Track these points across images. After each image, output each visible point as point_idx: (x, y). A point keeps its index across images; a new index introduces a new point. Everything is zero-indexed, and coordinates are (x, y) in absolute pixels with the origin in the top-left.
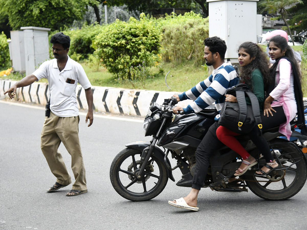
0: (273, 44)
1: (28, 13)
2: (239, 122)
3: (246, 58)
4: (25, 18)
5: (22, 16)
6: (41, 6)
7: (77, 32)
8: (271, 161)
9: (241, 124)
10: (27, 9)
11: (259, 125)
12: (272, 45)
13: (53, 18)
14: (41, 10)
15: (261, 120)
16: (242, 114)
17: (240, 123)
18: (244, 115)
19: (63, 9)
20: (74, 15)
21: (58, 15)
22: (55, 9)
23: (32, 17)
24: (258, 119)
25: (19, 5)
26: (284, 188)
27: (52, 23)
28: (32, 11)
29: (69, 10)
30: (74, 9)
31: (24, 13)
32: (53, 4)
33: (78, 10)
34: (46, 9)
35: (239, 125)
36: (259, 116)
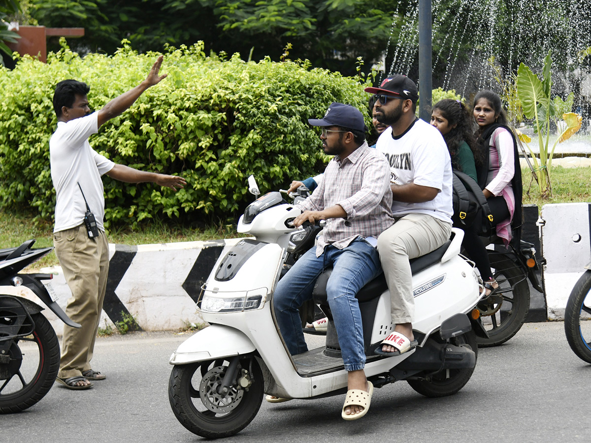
0: (486, 103)
2: (461, 212)
3: (442, 125)
8: (490, 278)
9: (464, 215)
11: (489, 216)
12: (483, 104)
15: (489, 208)
16: (462, 199)
17: (462, 214)
18: (466, 201)
24: (486, 207)
26: (494, 328)
35: (460, 217)
36: (485, 203)
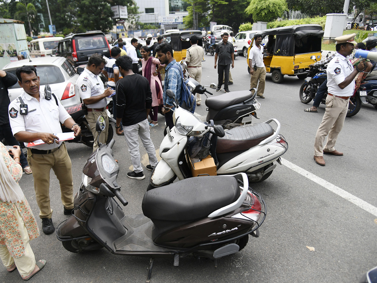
1: (260, 14)
4: (259, 16)
5: (258, 16)
6: (266, 12)
7: (278, 23)
10: (260, 13)
13: (270, 17)
14: (265, 13)
19: (274, 13)
20: (278, 15)
21: (272, 15)
22: (271, 13)
23: (262, 16)
25: (257, 11)
27: (269, 19)
28: (262, 14)
29: (277, 13)
30: (279, 13)
31: (259, 14)
32: (271, 11)
33: (280, 13)
34: (267, 13)
